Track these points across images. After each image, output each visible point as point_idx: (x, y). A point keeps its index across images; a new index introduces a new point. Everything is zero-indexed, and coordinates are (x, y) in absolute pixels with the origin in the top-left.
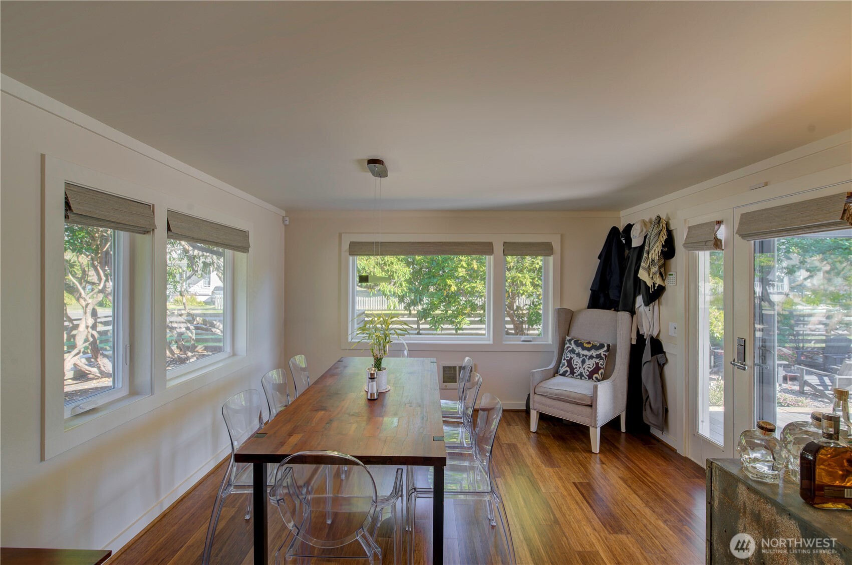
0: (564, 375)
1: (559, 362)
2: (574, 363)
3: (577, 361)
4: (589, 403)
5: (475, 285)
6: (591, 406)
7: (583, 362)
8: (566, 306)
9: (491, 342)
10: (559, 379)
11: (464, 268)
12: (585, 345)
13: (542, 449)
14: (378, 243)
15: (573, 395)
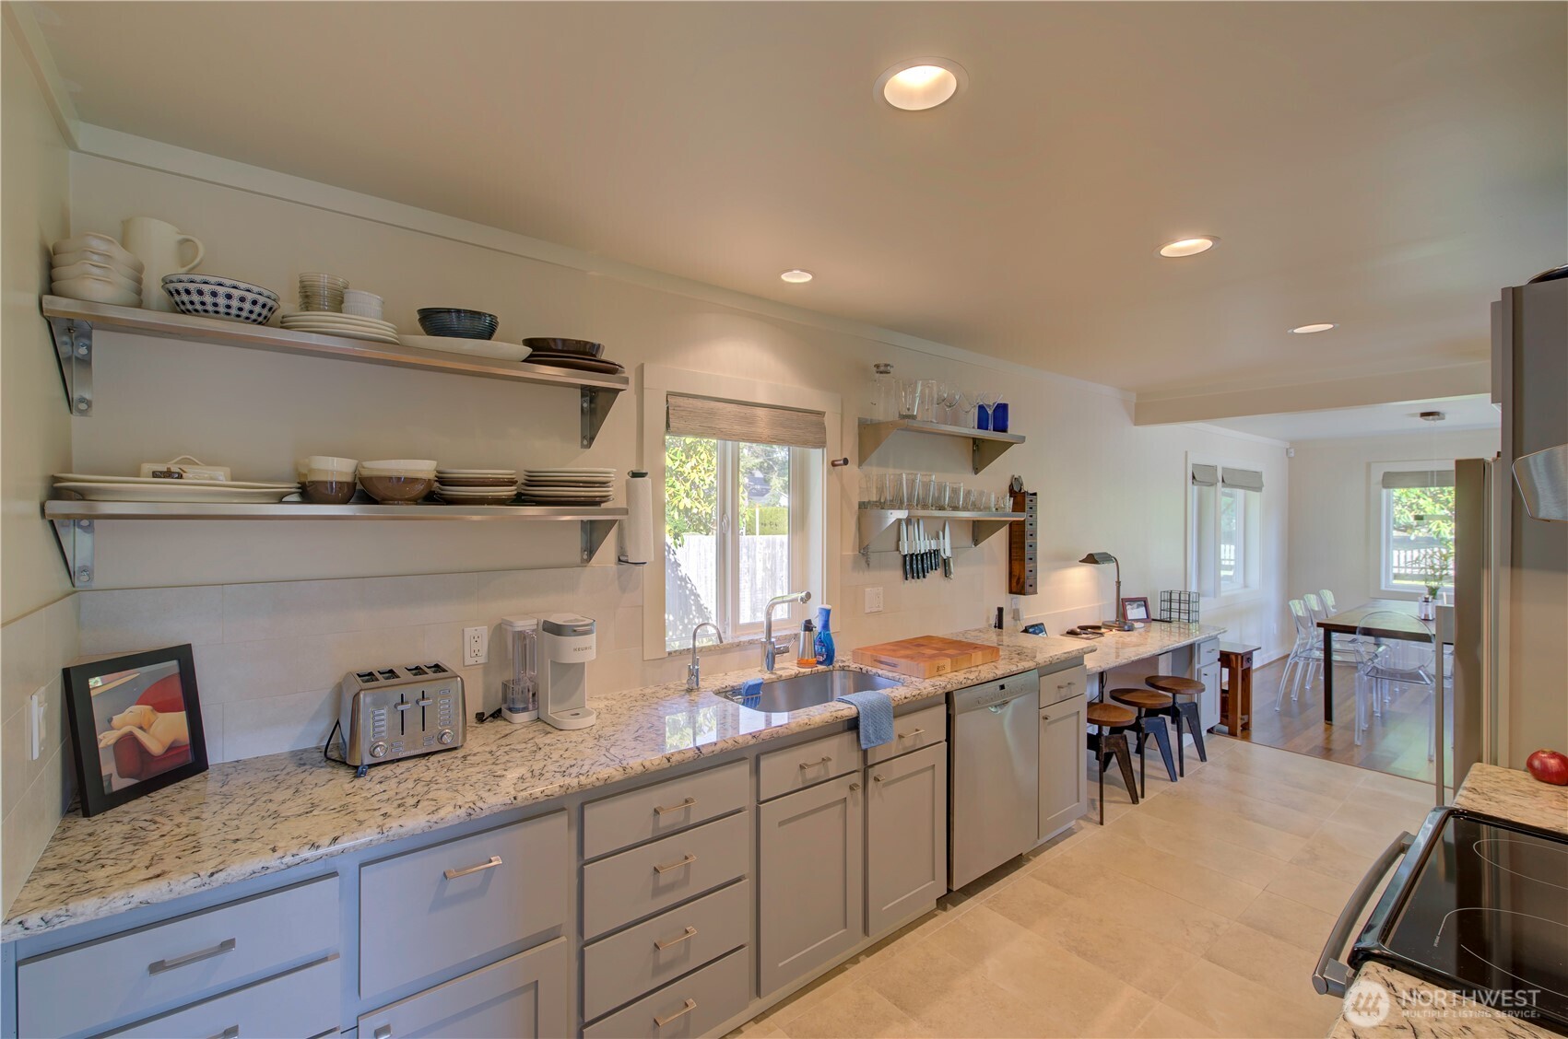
14: (1432, 472)
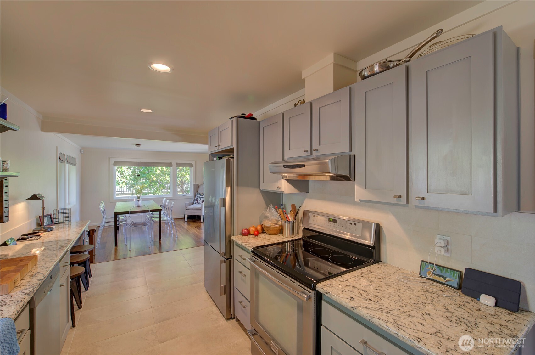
0: (195, 204)
1: (194, 200)
2: (198, 200)
3: (199, 199)
4: (200, 209)
5: (165, 177)
6: (201, 210)
7: (201, 199)
8: (197, 183)
9: (172, 196)
10: (194, 205)
11: (160, 170)
12: (202, 194)
13: (188, 224)
15: (196, 208)
